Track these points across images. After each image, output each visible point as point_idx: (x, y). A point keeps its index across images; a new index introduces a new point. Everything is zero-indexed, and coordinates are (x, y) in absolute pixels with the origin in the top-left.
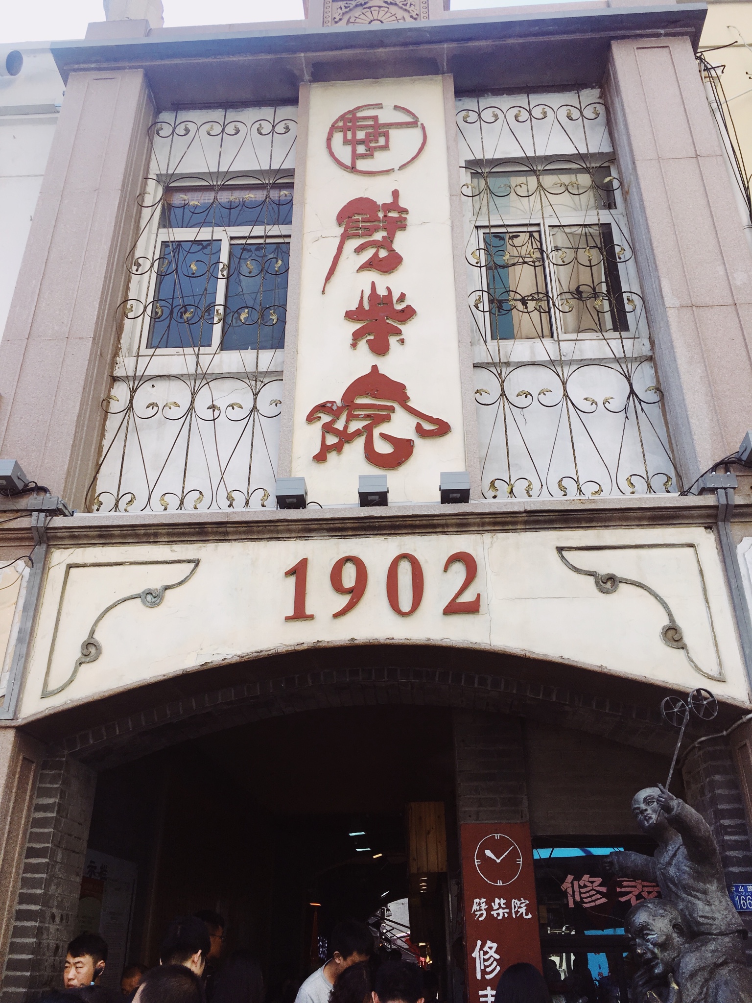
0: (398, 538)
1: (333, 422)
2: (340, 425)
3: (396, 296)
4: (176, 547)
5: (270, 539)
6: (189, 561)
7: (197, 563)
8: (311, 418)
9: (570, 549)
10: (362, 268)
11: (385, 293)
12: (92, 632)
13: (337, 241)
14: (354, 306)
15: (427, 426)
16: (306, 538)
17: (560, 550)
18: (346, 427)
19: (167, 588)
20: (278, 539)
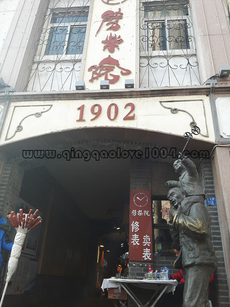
0: (112, 99)
1: (96, 71)
2: (98, 72)
3: (118, 36)
4: (46, 102)
5: (73, 99)
6: (49, 105)
7: (52, 106)
8: (90, 70)
9: (164, 102)
10: (108, 30)
11: (115, 36)
12: (20, 124)
13: (101, 22)
14: (104, 39)
15: (124, 72)
16: (84, 99)
17: (161, 102)
18: (100, 72)
19: (42, 112)
20: (76, 99)
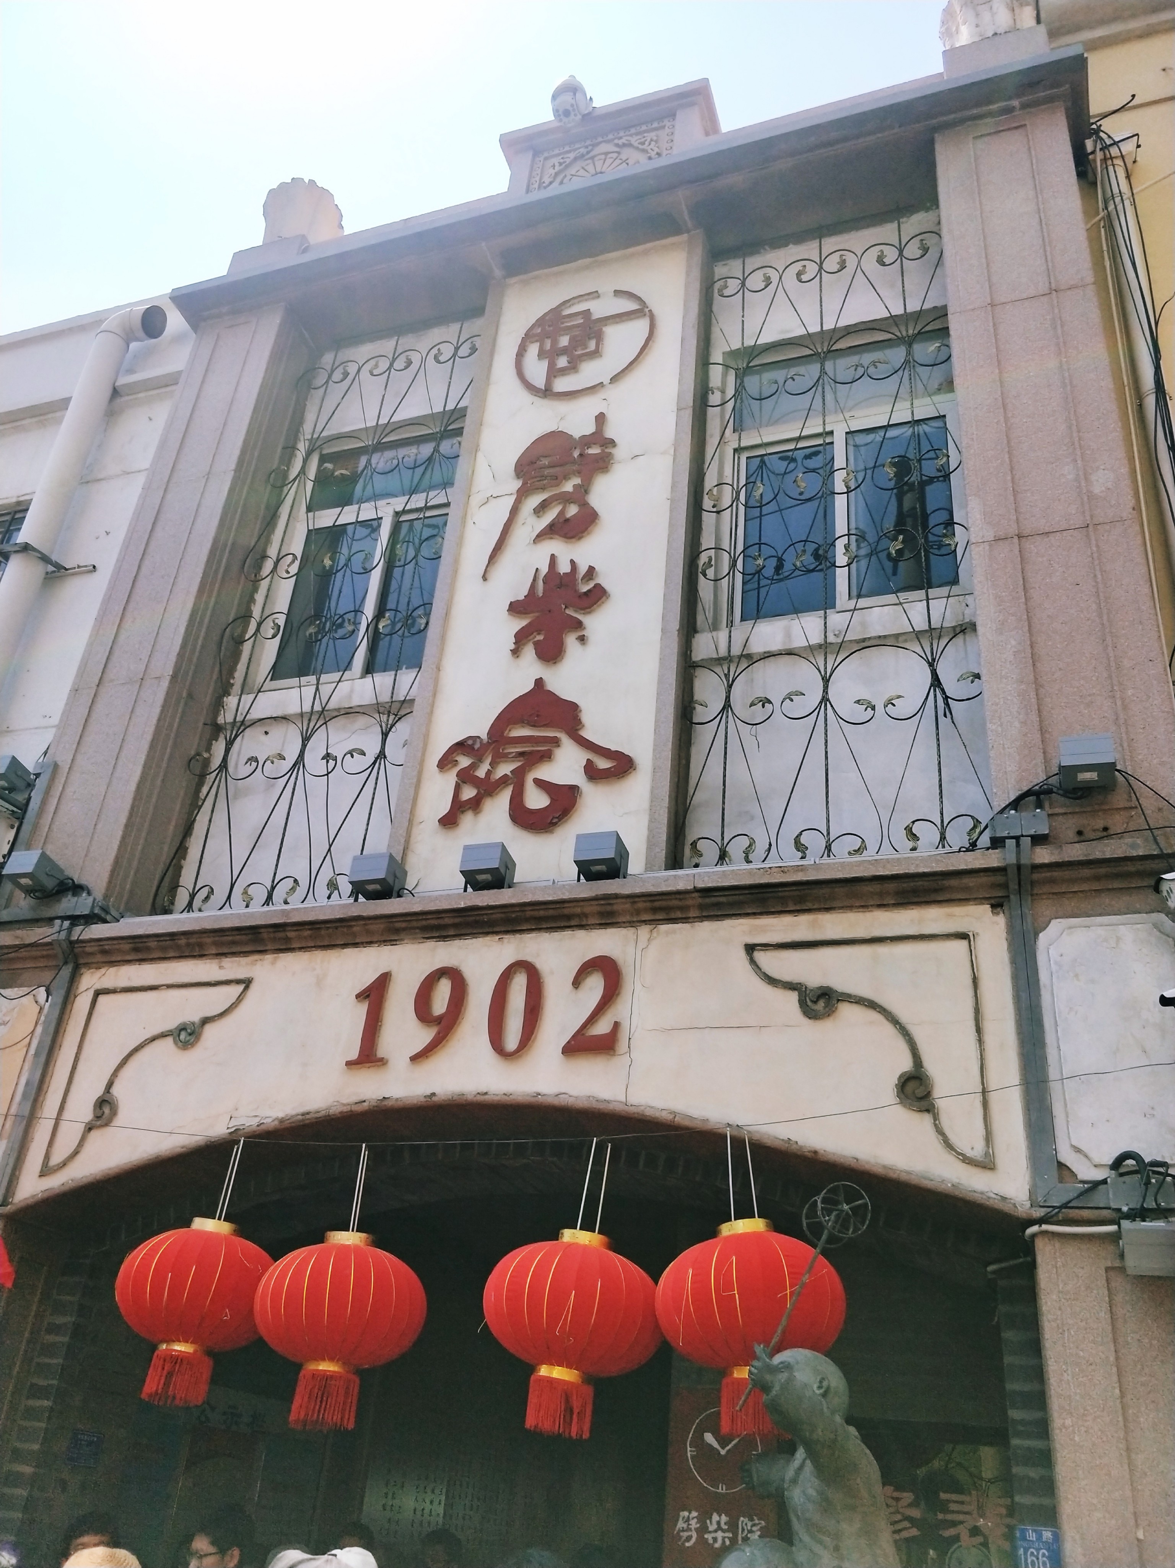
0: (518, 936)
1: (473, 767)
2: (481, 773)
3: (583, 569)
4: (227, 962)
5: (345, 946)
6: (238, 982)
7: (247, 983)
8: (445, 763)
9: (766, 946)
10: (540, 537)
11: (569, 570)
12: (110, 1085)
13: (511, 500)
14: (521, 594)
15: (603, 764)
16: (392, 942)
17: (750, 949)
18: (489, 773)
19: (205, 1021)
20: (355, 945)
